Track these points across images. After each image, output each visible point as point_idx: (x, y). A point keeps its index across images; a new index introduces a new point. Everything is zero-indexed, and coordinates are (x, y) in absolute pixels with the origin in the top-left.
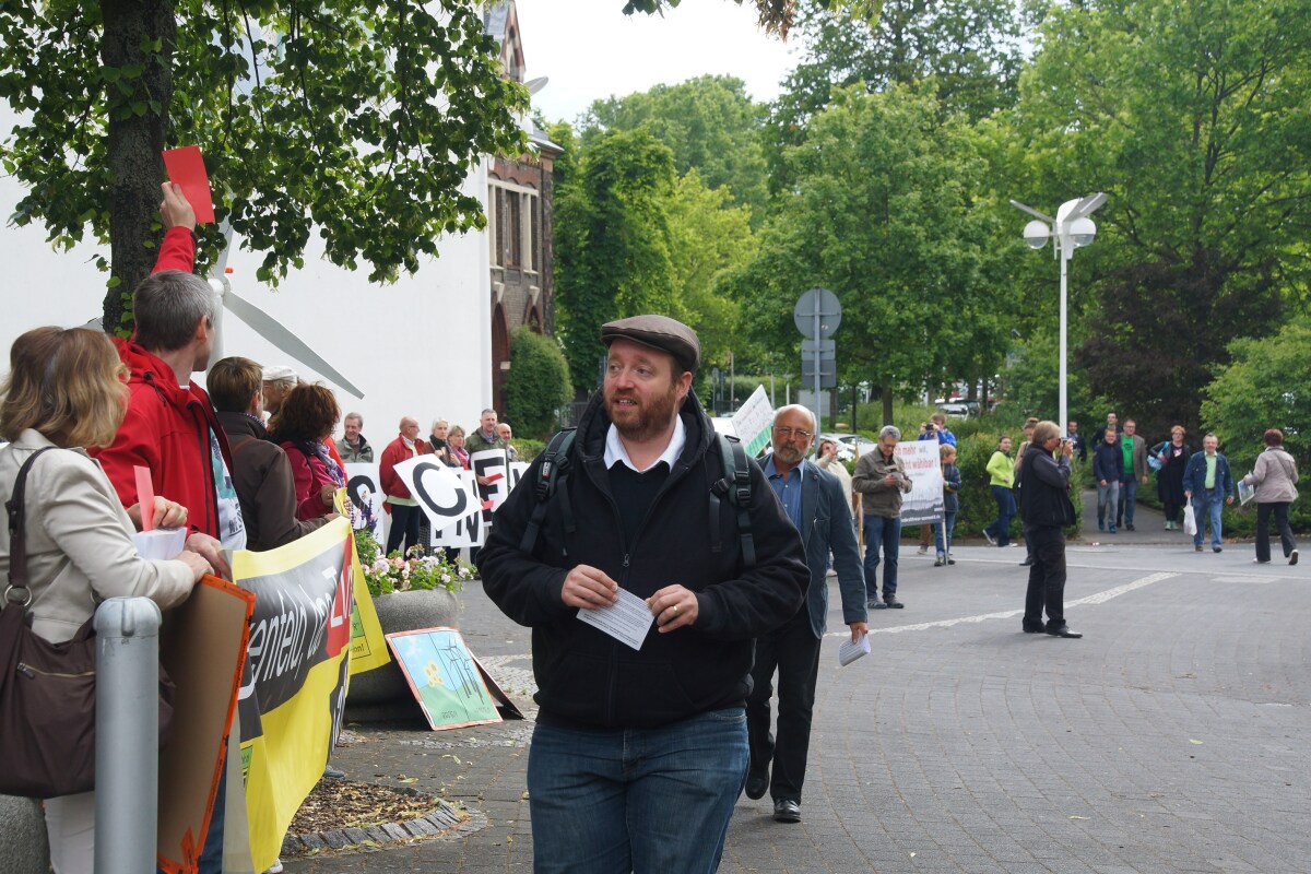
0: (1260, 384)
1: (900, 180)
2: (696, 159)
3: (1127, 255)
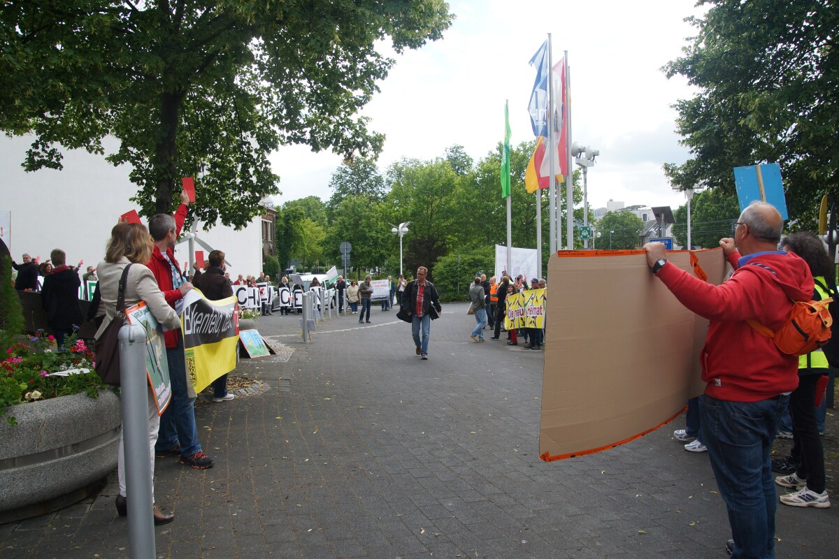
0: (445, 267)
1: (360, 218)
2: (310, 216)
3: (413, 237)
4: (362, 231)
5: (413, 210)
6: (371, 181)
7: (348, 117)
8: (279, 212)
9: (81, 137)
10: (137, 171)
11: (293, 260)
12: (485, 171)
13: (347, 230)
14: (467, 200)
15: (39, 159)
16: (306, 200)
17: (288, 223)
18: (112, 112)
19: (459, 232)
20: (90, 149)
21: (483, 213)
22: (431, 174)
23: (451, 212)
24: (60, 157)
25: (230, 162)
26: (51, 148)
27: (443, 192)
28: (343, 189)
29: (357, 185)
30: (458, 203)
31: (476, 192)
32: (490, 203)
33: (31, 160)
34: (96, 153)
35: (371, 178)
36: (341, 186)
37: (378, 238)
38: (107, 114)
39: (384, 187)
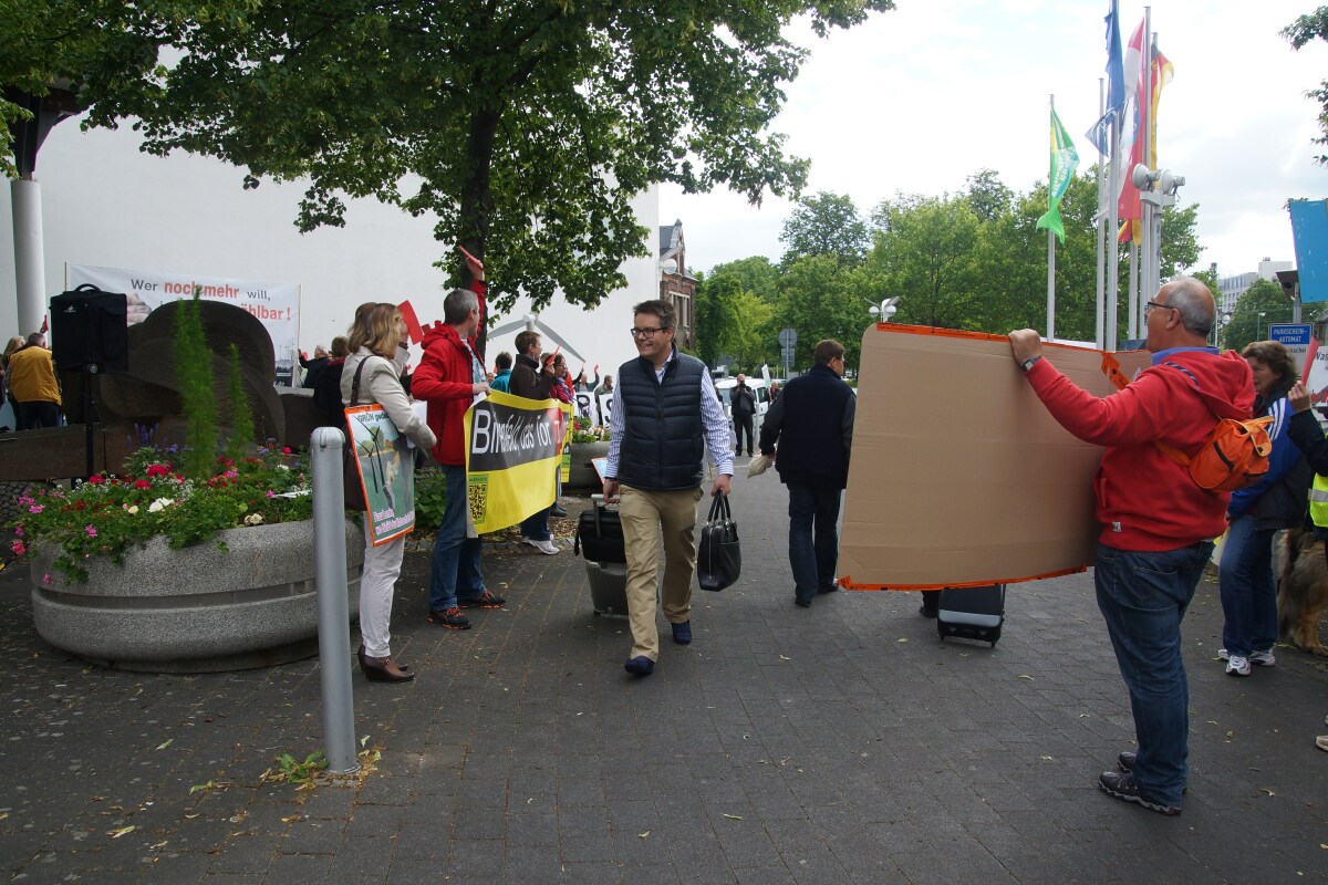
2: (752, 287)
4: (826, 311)
5: (907, 278)
6: (847, 231)
7: (753, 136)
8: (701, 282)
9: (370, 179)
10: (446, 223)
11: (722, 356)
12: (1027, 214)
13: (801, 308)
14: (996, 260)
15: (316, 213)
16: (747, 262)
17: (715, 298)
18: (410, 143)
19: (982, 313)
20: (382, 197)
21: (1022, 282)
22: (937, 218)
23: (970, 280)
24: (342, 209)
25: (576, 209)
26: (330, 198)
27: (956, 247)
28: (801, 244)
29: (824, 238)
30: (982, 266)
31: (1012, 248)
32: (1033, 266)
33: (305, 215)
34: (390, 202)
35: (847, 226)
36: (799, 239)
37: (850, 322)
38: (403, 146)
39: (867, 241)
